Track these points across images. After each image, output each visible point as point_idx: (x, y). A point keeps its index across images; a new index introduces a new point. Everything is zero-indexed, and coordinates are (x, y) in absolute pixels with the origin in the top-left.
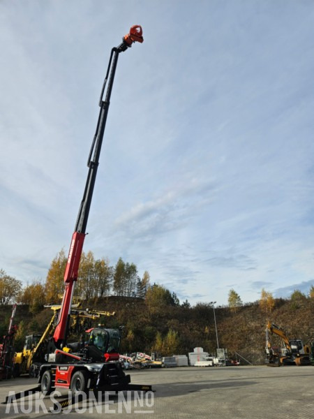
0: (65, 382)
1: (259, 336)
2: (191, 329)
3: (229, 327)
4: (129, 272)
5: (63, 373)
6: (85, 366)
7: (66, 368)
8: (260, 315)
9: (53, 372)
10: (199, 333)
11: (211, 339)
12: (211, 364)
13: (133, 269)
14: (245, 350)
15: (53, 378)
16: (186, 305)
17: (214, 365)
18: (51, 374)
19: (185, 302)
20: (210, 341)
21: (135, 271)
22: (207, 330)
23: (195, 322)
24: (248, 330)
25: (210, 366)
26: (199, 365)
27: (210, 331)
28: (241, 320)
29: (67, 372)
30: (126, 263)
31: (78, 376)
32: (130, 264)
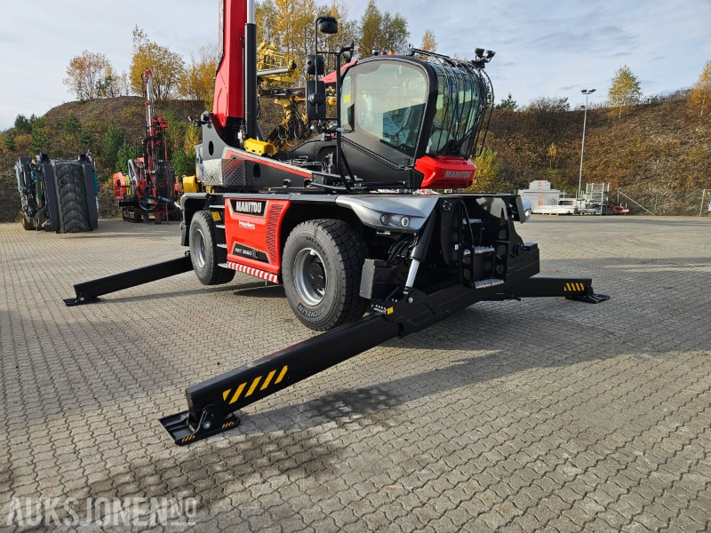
0: (262, 258)
1: (672, 163)
2: (518, 150)
3: (602, 144)
4: (391, 36)
5: (247, 223)
6: (342, 200)
7: (257, 207)
8: (681, 122)
9: (216, 217)
10: (534, 156)
11: (559, 168)
12: (572, 211)
13: (398, 28)
14: (634, 187)
15: (218, 236)
16: (508, 105)
17: (577, 212)
18: (211, 224)
19: (506, 98)
20: (556, 171)
21: (404, 32)
22: (552, 150)
23: (525, 136)
24: (647, 152)
25: (569, 214)
26: (543, 211)
27: (558, 153)
28: (633, 132)
29: (262, 221)
30: (383, 15)
31: (311, 241)
32: (393, 17)
